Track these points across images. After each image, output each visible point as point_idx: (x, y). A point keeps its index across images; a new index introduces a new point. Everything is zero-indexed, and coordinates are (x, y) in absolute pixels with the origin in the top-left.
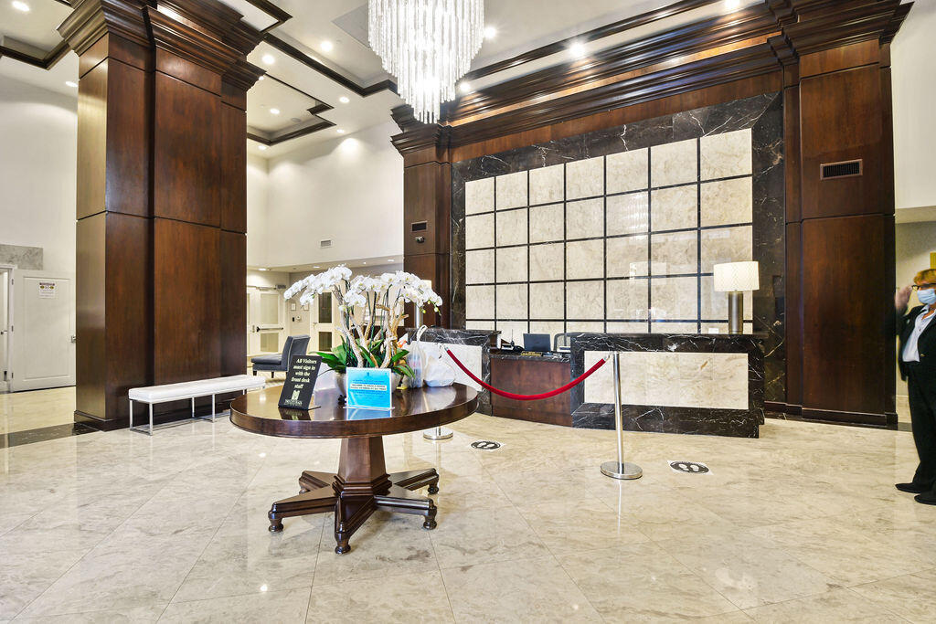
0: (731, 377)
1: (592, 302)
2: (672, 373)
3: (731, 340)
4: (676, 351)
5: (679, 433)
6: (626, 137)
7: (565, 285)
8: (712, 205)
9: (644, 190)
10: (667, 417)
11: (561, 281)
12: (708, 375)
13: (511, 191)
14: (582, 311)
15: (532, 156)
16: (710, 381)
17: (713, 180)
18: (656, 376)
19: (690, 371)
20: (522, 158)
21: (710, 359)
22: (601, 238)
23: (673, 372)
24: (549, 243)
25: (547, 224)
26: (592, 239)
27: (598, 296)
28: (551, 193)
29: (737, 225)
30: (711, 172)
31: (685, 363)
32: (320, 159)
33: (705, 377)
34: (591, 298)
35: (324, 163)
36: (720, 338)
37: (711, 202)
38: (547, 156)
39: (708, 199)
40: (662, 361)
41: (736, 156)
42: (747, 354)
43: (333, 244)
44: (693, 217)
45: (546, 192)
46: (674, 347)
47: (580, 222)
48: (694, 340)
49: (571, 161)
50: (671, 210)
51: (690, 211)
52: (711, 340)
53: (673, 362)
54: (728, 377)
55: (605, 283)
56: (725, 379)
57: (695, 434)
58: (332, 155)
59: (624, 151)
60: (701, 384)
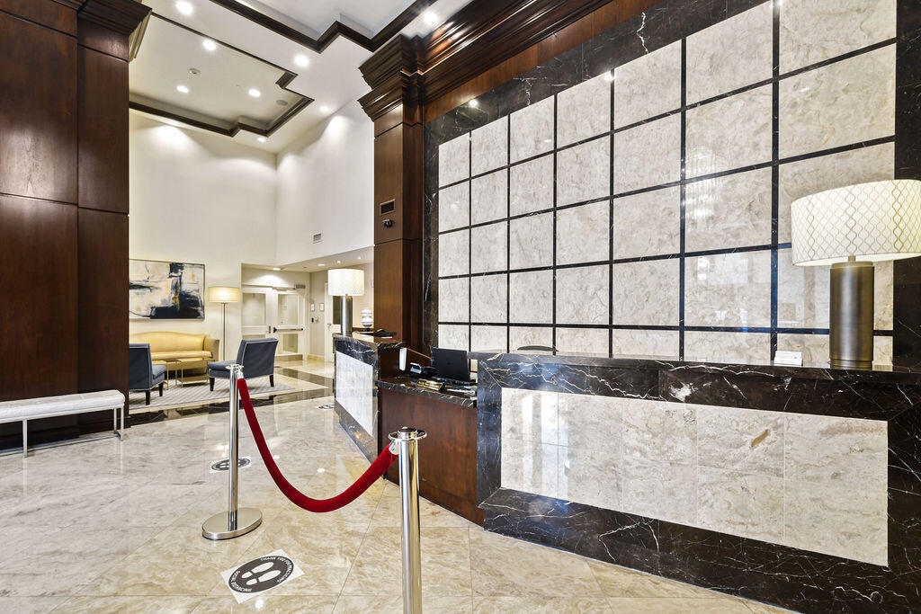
0: (836, 476)
1: (592, 298)
2: (680, 448)
3: (837, 384)
4: (689, 400)
5: (698, 583)
6: (645, 33)
7: (555, 274)
8: (803, 114)
9: (673, 112)
10: (666, 547)
11: (550, 268)
12: (771, 463)
13: (487, 148)
14: (577, 313)
15: (514, 93)
16: (774, 479)
17: (807, 69)
18: (642, 452)
19: (724, 450)
20: (502, 99)
21: (776, 427)
22: (606, 199)
23: (682, 447)
24: (535, 213)
25: (532, 187)
26: (593, 201)
27: (601, 287)
28: (537, 141)
29: (859, 146)
30: (802, 54)
31: (709, 431)
32: (313, 146)
33: (763, 469)
34: (590, 291)
35: (317, 148)
36: (802, 376)
37: (800, 111)
38: (532, 89)
39: (794, 105)
40: (658, 420)
41: (858, 10)
42: (884, 424)
43: (322, 237)
44: (762, 145)
45: (530, 142)
46: (685, 391)
47: (576, 179)
48: (734, 378)
49: (563, 89)
50: (723, 136)
51: (757, 133)
52: (778, 380)
53: (681, 424)
54: (827, 474)
55: (611, 268)
56: (818, 478)
57: (737, 593)
58: (322, 139)
59: (642, 53)
60: (751, 483)
